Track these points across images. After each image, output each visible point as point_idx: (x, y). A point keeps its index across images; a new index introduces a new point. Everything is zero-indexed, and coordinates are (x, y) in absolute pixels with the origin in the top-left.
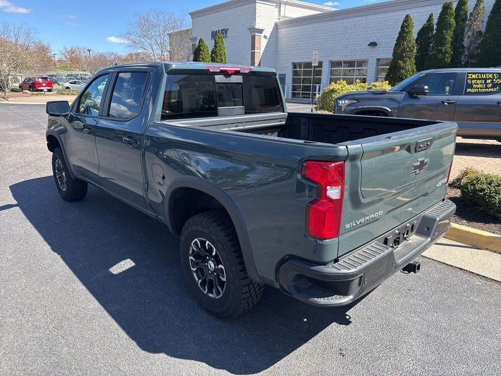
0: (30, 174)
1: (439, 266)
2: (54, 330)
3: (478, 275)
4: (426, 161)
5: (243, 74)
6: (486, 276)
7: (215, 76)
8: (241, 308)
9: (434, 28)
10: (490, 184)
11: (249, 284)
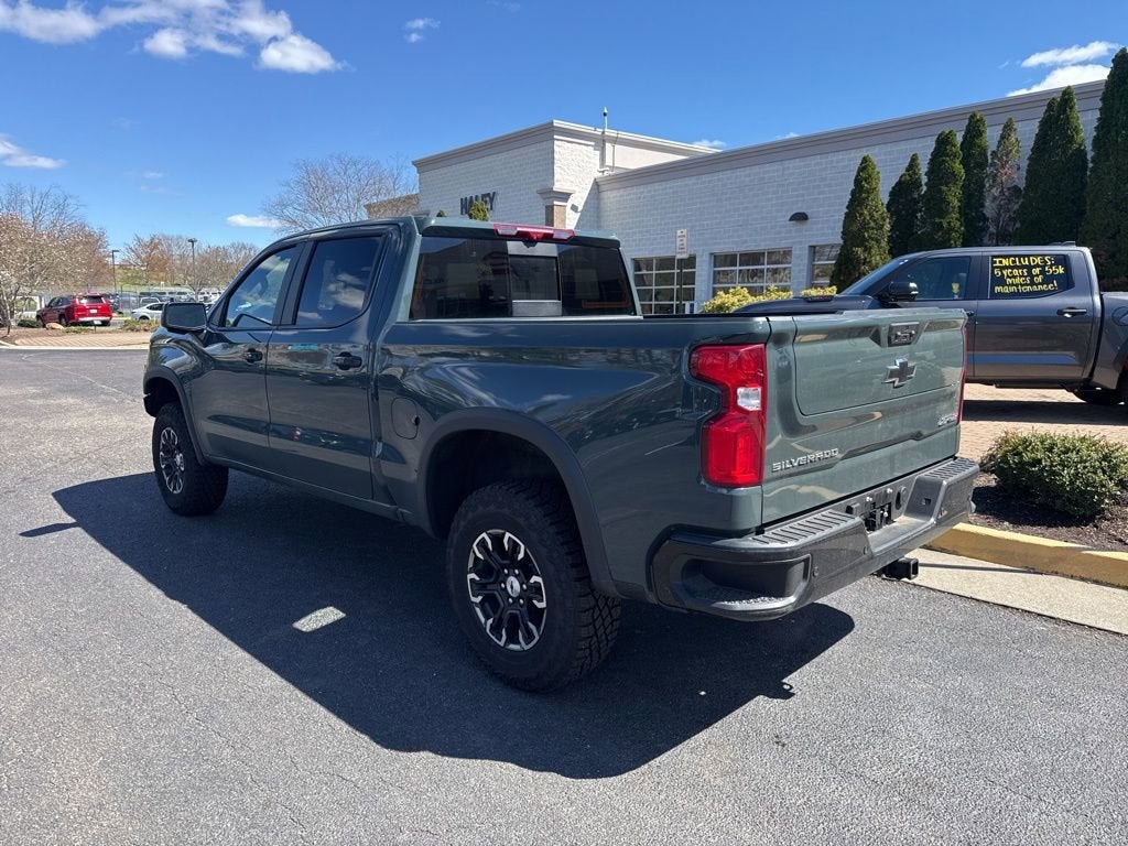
0: (92, 472)
1: (961, 604)
2: (199, 724)
3: (1039, 615)
4: (910, 365)
5: (559, 241)
6: (1056, 616)
7: (508, 243)
8: (578, 659)
9: (923, 183)
10: (1050, 450)
11: (593, 608)
